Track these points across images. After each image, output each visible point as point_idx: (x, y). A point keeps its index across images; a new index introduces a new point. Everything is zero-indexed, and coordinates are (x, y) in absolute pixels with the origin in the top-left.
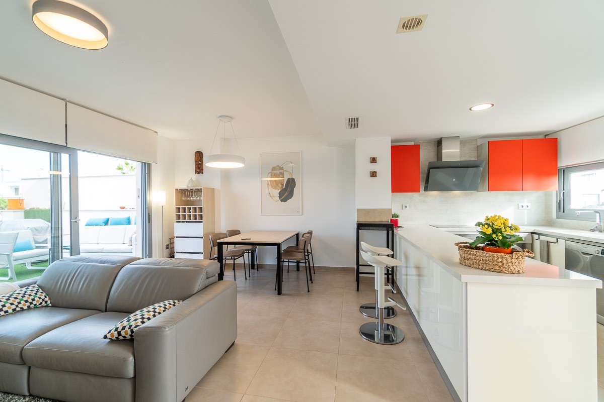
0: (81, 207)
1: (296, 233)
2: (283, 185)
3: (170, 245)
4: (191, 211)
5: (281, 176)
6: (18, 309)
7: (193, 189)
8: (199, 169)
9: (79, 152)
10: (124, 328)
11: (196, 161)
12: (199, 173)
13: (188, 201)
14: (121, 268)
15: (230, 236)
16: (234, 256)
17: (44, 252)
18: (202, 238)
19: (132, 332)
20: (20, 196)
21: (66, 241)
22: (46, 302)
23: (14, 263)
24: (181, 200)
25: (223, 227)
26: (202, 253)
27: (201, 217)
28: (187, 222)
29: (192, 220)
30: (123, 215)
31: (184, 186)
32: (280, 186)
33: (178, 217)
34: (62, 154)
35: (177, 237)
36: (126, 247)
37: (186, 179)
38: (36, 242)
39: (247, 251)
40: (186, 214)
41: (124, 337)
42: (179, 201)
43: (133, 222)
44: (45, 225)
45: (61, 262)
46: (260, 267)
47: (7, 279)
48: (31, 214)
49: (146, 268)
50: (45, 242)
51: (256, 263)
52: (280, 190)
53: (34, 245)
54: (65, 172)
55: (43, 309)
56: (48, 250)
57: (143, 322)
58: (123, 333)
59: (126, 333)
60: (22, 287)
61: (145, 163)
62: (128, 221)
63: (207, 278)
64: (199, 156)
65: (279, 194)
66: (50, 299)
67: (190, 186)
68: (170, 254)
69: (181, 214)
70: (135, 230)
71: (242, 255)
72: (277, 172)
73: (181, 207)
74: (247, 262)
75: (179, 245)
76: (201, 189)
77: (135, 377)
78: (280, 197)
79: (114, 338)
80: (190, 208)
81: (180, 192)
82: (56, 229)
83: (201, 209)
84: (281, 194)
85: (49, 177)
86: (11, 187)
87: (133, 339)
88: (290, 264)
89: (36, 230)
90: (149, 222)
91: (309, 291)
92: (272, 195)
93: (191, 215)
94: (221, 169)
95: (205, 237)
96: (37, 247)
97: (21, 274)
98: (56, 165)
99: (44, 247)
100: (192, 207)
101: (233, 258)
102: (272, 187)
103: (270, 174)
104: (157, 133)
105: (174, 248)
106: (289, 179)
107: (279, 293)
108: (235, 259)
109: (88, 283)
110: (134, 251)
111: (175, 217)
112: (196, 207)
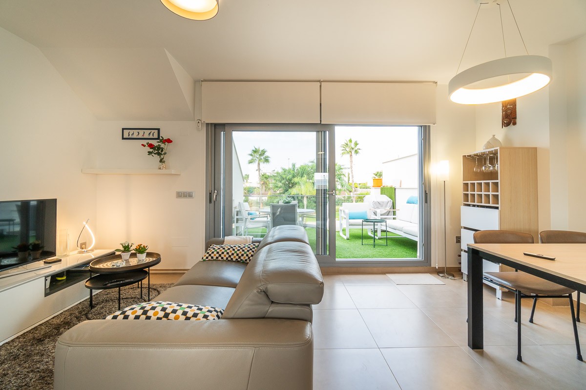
4: (482, 188)
8: (509, 116)
13: (478, 173)
24: (470, 171)
28: (477, 206)
33: (466, 197)
35: (465, 228)
40: (476, 193)
42: (467, 174)
48: (384, 190)
61: (425, 127)
69: (469, 192)
73: (470, 182)
76: (496, 151)
80: (481, 185)
81: (469, 159)
83: (496, 186)
90: (426, 202)
100: (483, 182)
104: (436, 83)
111: (462, 197)
112: (489, 183)
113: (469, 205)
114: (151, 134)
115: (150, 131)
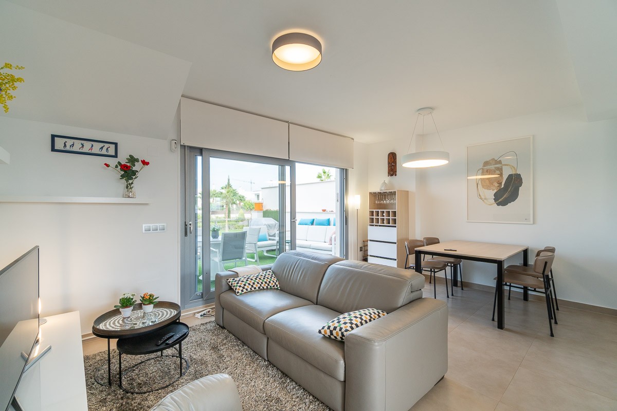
0: (298, 210)
1: (524, 248)
2: (500, 184)
3: (363, 247)
4: (384, 214)
5: (498, 172)
6: (261, 288)
7: (386, 193)
8: (392, 170)
9: (297, 164)
10: (335, 328)
11: (389, 163)
12: (392, 175)
13: (380, 204)
14: (328, 267)
15: (427, 245)
16: (435, 268)
17: (273, 243)
18: (395, 243)
19: (343, 335)
20: (260, 201)
21: (288, 238)
22: (277, 286)
23: (259, 250)
24: (375, 203)
25: (418, 233)
26: (396, 260)
27: (395, 221)
28: (380, 226)
29: (385, 224)
30: (324, 217)
31: (377, 189)
32: (496, 185)
33: (372, 220)
34: (286, 166)
35: (370, 240)
36: (327, 245)
37: (379, 182)
38: (270, 236)
39: (449, 264)
40: (380, 217)
41: (335, 337)
42: (373, 205)
43: (332, 223)
44: (274, 223)
45: (285, 254)
46: (464, 285)
47: (254, 261)
48: (267, 214)
49: (349, 270)
50: (274, 235)
51: (459, 279)
52: (495, 191)
53: (268, 238)
54: (288, 182)
55: (275, 290)
56: (276, 242)
57: (352, 328)
58: (334, 332)
59: (337, 334)
60: (263, 270)
61: (343, 169)
62: (328, 223)
63: (412, 292)
64: (392, 158)
65: (495, 195)
66: (279, 284)
67: (383, 189)
68: (364, 257)
69: (374, 217)
70: (334, 231)
71: (443, 268)
72: (492, 167)
73: (374, 210)
74: (449, 277)
75: (373, 249)
76: (395, 192)
77: (345, 381)
78: (496, 200)
79: (327, 335)
80: (383, 212)
81: (374, 195)
82: (282, 226)
83: (394, 213)
84: (497, 197)
85: (278, 185)
86: (255, 194)
87: (344, 342)
88: (512, 289)
89: (269, 226)
90: (346, 224)
91: (552, 335)
92: (483, 197)
93: (384, 219)
94: (416, 169)
95: (400, 243)
96: (270, 239)
97: (262, 258)
98: (282, 176)
99: (273, 240)
100: (385, 210)
101: (433, 270)
102: (483, 186)
103: (481, 171)
104: (353, 139)
105: (367, 250)
106: (510, 176)
107: (501, 326)
108: (435, 272)
109: (304, 275)
110: (333, 250)
111: (368, 220)
112: (389, 211)
113: (373, 225)
114: (105, 149)
115: (102, 145)
